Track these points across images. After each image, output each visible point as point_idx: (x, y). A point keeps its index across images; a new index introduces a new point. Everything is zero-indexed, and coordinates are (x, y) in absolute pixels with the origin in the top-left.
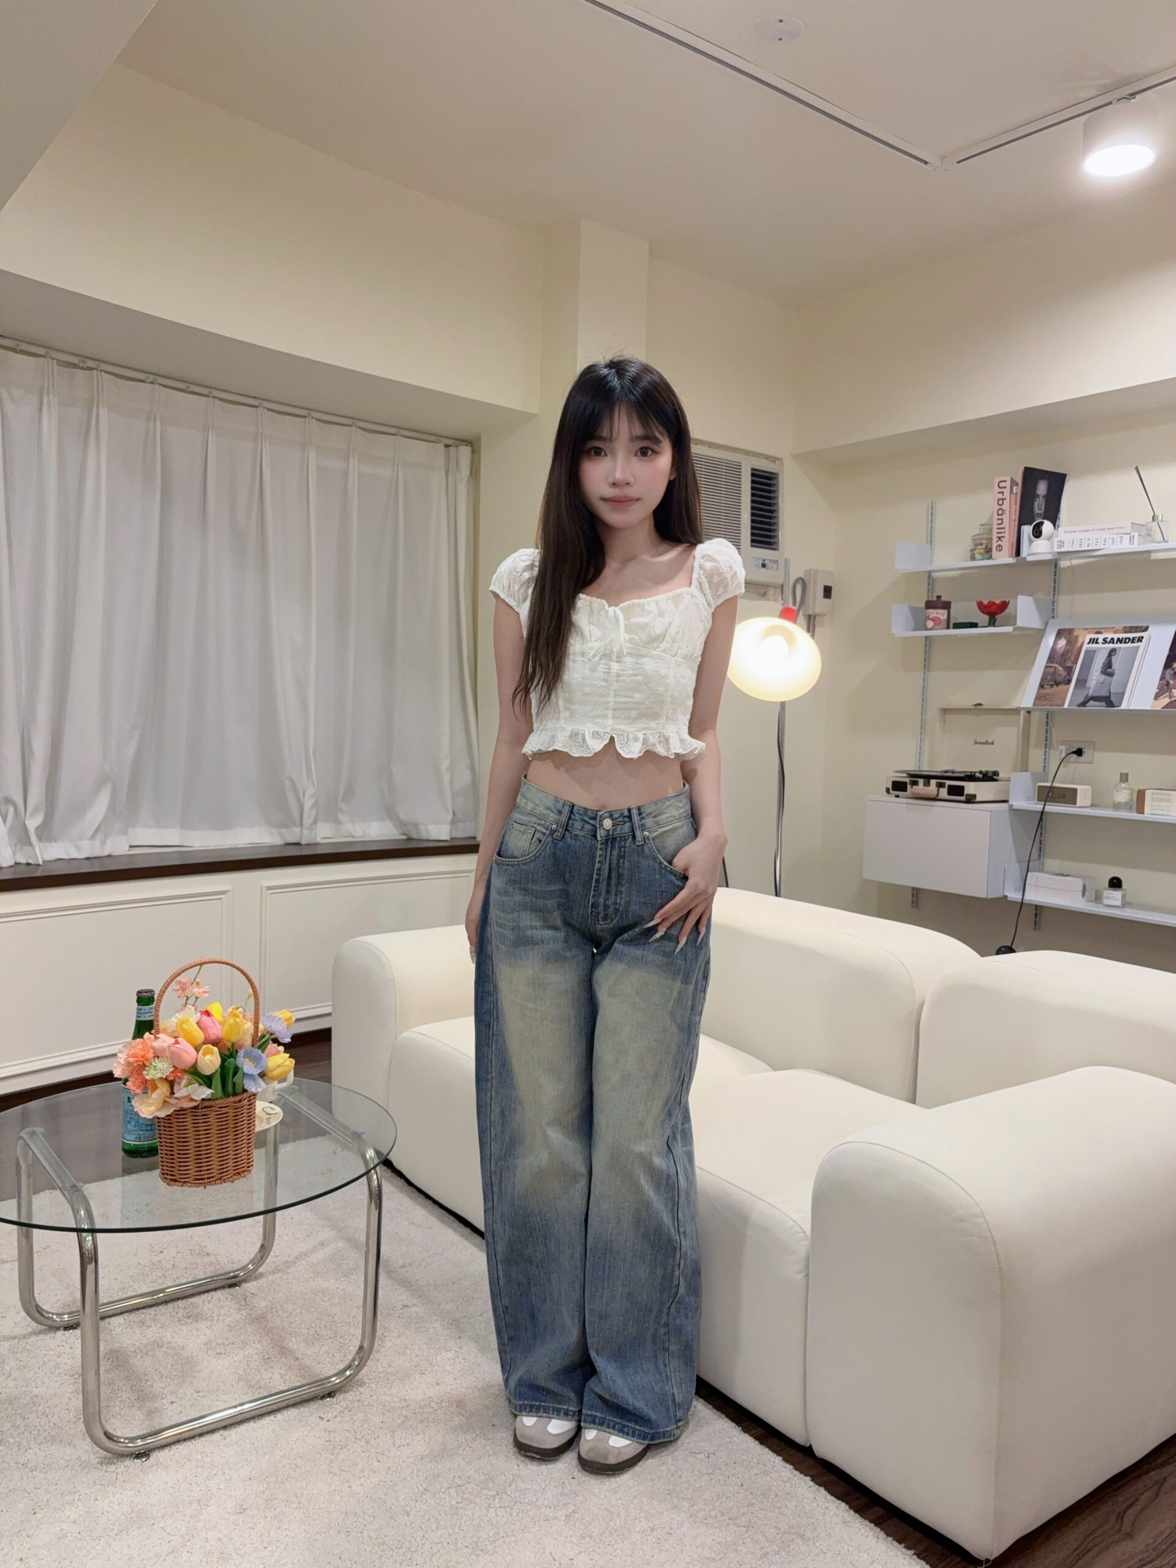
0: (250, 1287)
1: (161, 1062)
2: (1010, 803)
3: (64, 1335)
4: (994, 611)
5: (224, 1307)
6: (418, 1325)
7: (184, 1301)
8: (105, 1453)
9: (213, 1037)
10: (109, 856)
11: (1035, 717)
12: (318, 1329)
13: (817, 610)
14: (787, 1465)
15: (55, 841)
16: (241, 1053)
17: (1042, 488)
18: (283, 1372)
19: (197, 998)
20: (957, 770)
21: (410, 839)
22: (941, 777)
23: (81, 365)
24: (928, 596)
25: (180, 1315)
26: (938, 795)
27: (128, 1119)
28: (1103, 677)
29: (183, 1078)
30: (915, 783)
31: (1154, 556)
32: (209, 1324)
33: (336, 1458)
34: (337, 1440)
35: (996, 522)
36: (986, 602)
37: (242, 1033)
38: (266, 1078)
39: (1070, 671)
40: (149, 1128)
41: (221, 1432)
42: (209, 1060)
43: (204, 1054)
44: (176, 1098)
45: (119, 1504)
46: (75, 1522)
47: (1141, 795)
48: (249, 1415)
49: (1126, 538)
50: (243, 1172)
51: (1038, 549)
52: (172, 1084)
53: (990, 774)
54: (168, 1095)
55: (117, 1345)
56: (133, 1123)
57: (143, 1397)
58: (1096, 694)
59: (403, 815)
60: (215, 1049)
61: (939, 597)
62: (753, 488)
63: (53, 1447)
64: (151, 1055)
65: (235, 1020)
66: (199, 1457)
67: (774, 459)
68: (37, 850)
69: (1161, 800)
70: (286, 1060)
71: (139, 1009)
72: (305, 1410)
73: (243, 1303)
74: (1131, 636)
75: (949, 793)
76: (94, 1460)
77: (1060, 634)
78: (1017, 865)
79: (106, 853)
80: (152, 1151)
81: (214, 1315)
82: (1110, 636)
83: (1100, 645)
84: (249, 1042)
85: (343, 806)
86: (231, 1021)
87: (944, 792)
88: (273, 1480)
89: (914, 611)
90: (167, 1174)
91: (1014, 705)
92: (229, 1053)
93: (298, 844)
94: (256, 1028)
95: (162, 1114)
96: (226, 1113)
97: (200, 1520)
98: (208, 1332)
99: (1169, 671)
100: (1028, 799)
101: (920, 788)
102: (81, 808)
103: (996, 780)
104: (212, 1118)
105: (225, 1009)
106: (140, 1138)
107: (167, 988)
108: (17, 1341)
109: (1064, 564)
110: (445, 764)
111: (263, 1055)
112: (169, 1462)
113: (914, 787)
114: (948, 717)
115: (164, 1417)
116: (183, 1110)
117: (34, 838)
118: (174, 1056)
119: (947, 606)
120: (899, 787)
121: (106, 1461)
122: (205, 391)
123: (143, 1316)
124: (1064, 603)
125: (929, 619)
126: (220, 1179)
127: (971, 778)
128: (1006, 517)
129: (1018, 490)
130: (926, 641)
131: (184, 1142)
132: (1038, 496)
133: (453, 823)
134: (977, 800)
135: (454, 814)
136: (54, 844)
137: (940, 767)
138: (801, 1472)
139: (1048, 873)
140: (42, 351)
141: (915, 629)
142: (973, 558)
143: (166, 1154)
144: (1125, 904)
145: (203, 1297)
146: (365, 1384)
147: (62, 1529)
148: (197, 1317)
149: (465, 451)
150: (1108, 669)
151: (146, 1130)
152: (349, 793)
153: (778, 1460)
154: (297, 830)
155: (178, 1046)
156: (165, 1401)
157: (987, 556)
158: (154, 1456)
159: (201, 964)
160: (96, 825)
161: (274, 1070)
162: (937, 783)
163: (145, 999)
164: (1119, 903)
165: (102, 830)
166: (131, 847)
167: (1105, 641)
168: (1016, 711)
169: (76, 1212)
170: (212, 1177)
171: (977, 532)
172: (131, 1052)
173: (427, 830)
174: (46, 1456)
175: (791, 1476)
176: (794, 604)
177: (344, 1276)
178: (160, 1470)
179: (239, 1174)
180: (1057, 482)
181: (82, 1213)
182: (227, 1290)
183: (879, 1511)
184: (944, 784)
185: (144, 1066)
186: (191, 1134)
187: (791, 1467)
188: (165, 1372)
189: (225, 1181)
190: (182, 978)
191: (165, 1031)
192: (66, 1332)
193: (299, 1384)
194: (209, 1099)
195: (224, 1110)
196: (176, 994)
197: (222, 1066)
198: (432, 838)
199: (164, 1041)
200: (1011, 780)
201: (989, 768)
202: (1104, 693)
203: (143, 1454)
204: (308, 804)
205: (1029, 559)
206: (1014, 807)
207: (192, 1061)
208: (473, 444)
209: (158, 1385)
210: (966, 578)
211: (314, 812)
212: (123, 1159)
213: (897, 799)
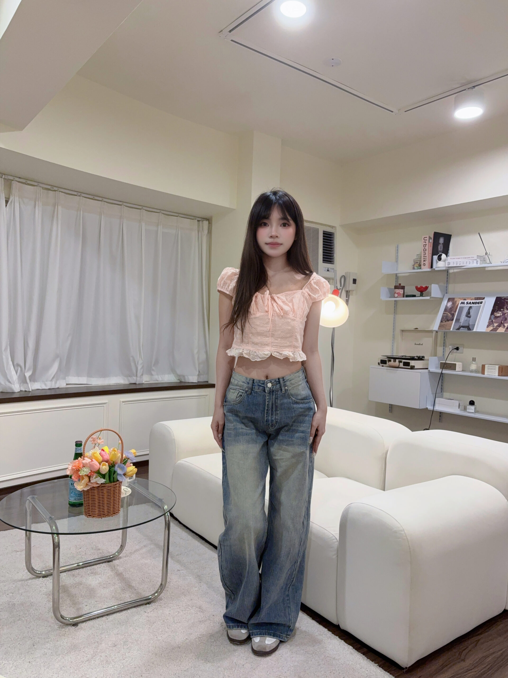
0: (116, 562)
1: (86, 468)
2: (429, 369)
3: (43, 580)
4: (423, 290)
5: (106, 570)
6: (184, 577)
7: (90, 567)
8: (61, 624)
9: (105, 459)
10: (58, 388)
11: (440, 335)
12: (143, 579)
13: (350, 289)
14: (329, 632)
15: (36, 382)
16: (117, 466)
17: (442, 240)
18: (130, 595)
19: (99, 444)
20: (407, 355)
21: (181, 382)
22: (401, 359)
23: (52, 189)
24: (396, 284)
25: (88, 572)
26: (399, 366)
27: (71, 492)
28: (466, 318)
29: (94, 475)
30: (390, 361)
31: (487, 269)
32: (100, 576)
33: (151, 627)
34: (152, 620)
35: (423, 254)
36: (419, 286)
37: (117, 457)
38: (126, 475)
39: (453, 315)
40: (79, 495)
41: (106, 616)
42: (105, 468)
43: (103, 466)
44: (91, 483)
45: (67, 643)
46: (49, 649)
47: (483, 367)
48: (117, 610)
49: (475, 261)
50: (116, 513)
51: (440, 265)
52: (89, 477)
53: (421, 357)
54: (88, 481)
55: (64, 584)
56: (73, 493)
57: (75, 604)
58: (463, 325)
59: (179, 372)
60: (107, 464)
61: (400, 284)
62: (324, 239)
63: (40, 622)
64: (81, 466)
65: (115, 453)
66: (98, 626)
67: (333, 227)
68: (29, 385)
69: (492, 369)
70: (134, 469)
71: (76, 448)
72: (139, 609)
73: (114, 568)
74: (478, 301)
75: (404, 365)
76: (56, 627)
77: (449, 300)
78: (432, 395)
79: (57, 387)
80: (80, 505)
81: (102, 573)
82: (469, 301)
83: (465, 305)
84: (119, 462)
85: (154, 368)
86: (113, 453)
87: (401, 365)
88: (126, 635)
89: (390, 290)
90: (87, 513)
91: (431, 329)
92: (112, 466)
93: (135, 384)
94: (122, 456)
95: (86, 489)
96: (110, 489)
97: (98, 649)
98: (100, 579)
99: (493, 316)
100: (436, 368)
101: (392, 363)
102: (47, 368)
103: (423, 360)
104: (105, 491)
105: (109, 448)
106: (76, 499)
107: (88, 440)
108: (24, 582)
109: (451, 271)
110: (196, 351)
111: (125, 466)
112: (86, 628)
113: (390, 362)
114: (404, 333)
115: (83, 611)
116: (94, 487)
117: (28, 381)
118: (91, 466)
119: (403, 288)
120: (383, 362)
121: (61, 627)
122: (100, 199)
123: (74, 573)
124: (451, 287)
125: (396, 293)
126: (107, 515)
127: (413, 359)
128: (427, 252)
129: (431, 241)
130: (395, 302)
131: (94, 500)
132: (440, 244)
133: (199, 375)
134: (415, 368)
135: (199, 372)
136: (36, 383)
137: (401, 354)
138: (335, 635)
139: (444, 398)
140: (36, 184)
141: (390, 297)
142: (414, 269)
143: (87, 505)
144: (476, 411)
145: (98, 566)
146: (162, 599)
147: (45, 652)
148: (95, 573)
149: (206, 223)
150: (468, 315)
151: (78, 496)
152: (157, 362)
153: (326, 630)
154: (135, 378)
155: (93, 462)
156: (83, 605)
157: (419, 268)
158: (81, 625)
159: (101, 431)
160: (52, 376)
161: (129, 472)
162: (399, 361)
163: (78, 444)
164: (473, 411)
165: (56, 377)
166: (67, 384)
167: (467, 303)
168: (432, 331)
169: (51, 527)
170: (104, 515)
171: (415, 258)
172: (74, 465)
173: (188, 378)
174: (37, 625)
175: (331, 636)
176: (341, 286)
177: (154, 559)
178: (82, 631)
179: (115, 513)
180: (448, 238)
181: (54, 528)
182: (107, 563)
183: (365, 650)
184: (402, 361)
185: (79, 470)
186: (96, 497)
187: (331, 633)
188: (83, 594)
189: (109, 516)
190: (94, 436)
191: (87, 457)
192: (43, 579)
193: (136, 599)
194: (104, 484)
195: (110, 488)
196: (91, 442)
197: (109, 471)
198: (190, 382)
199: (87, 460)
200: (429, 360)
201: (421, 355)
202: (467, 325)
203: (75, 625)
204: (139, 367)
205: (436, 269)
206: (431, 371)
207: (98, 468)
208: (209, 220)
209: (80, 599)
210: (411, 276)
211: (142, 371)
212: (69, 508)
213: (383, 367)
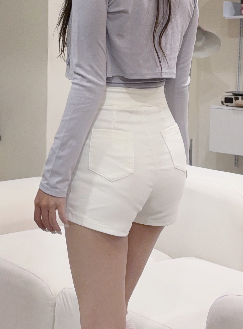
89: (234, 4)
101: (240, 101)
113: (236, 100)
120: (228, 100)
130: (241, 21)
141: (235, 15)
213: (227, 107)
